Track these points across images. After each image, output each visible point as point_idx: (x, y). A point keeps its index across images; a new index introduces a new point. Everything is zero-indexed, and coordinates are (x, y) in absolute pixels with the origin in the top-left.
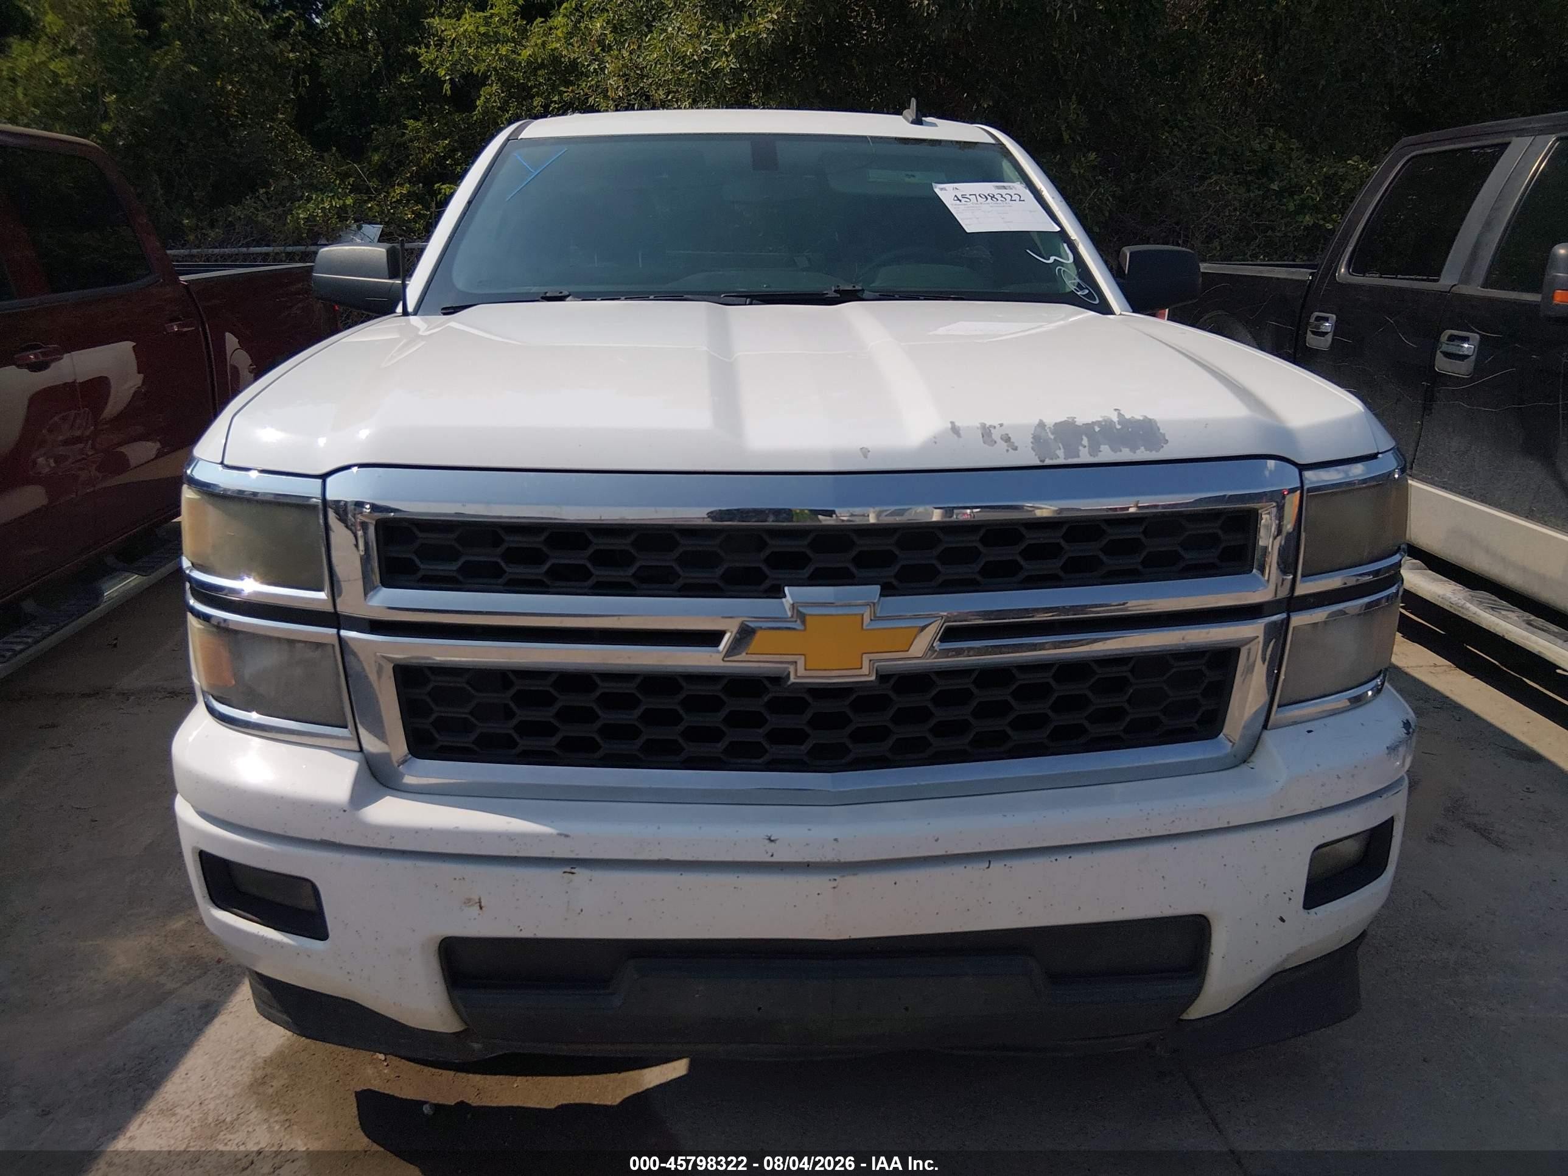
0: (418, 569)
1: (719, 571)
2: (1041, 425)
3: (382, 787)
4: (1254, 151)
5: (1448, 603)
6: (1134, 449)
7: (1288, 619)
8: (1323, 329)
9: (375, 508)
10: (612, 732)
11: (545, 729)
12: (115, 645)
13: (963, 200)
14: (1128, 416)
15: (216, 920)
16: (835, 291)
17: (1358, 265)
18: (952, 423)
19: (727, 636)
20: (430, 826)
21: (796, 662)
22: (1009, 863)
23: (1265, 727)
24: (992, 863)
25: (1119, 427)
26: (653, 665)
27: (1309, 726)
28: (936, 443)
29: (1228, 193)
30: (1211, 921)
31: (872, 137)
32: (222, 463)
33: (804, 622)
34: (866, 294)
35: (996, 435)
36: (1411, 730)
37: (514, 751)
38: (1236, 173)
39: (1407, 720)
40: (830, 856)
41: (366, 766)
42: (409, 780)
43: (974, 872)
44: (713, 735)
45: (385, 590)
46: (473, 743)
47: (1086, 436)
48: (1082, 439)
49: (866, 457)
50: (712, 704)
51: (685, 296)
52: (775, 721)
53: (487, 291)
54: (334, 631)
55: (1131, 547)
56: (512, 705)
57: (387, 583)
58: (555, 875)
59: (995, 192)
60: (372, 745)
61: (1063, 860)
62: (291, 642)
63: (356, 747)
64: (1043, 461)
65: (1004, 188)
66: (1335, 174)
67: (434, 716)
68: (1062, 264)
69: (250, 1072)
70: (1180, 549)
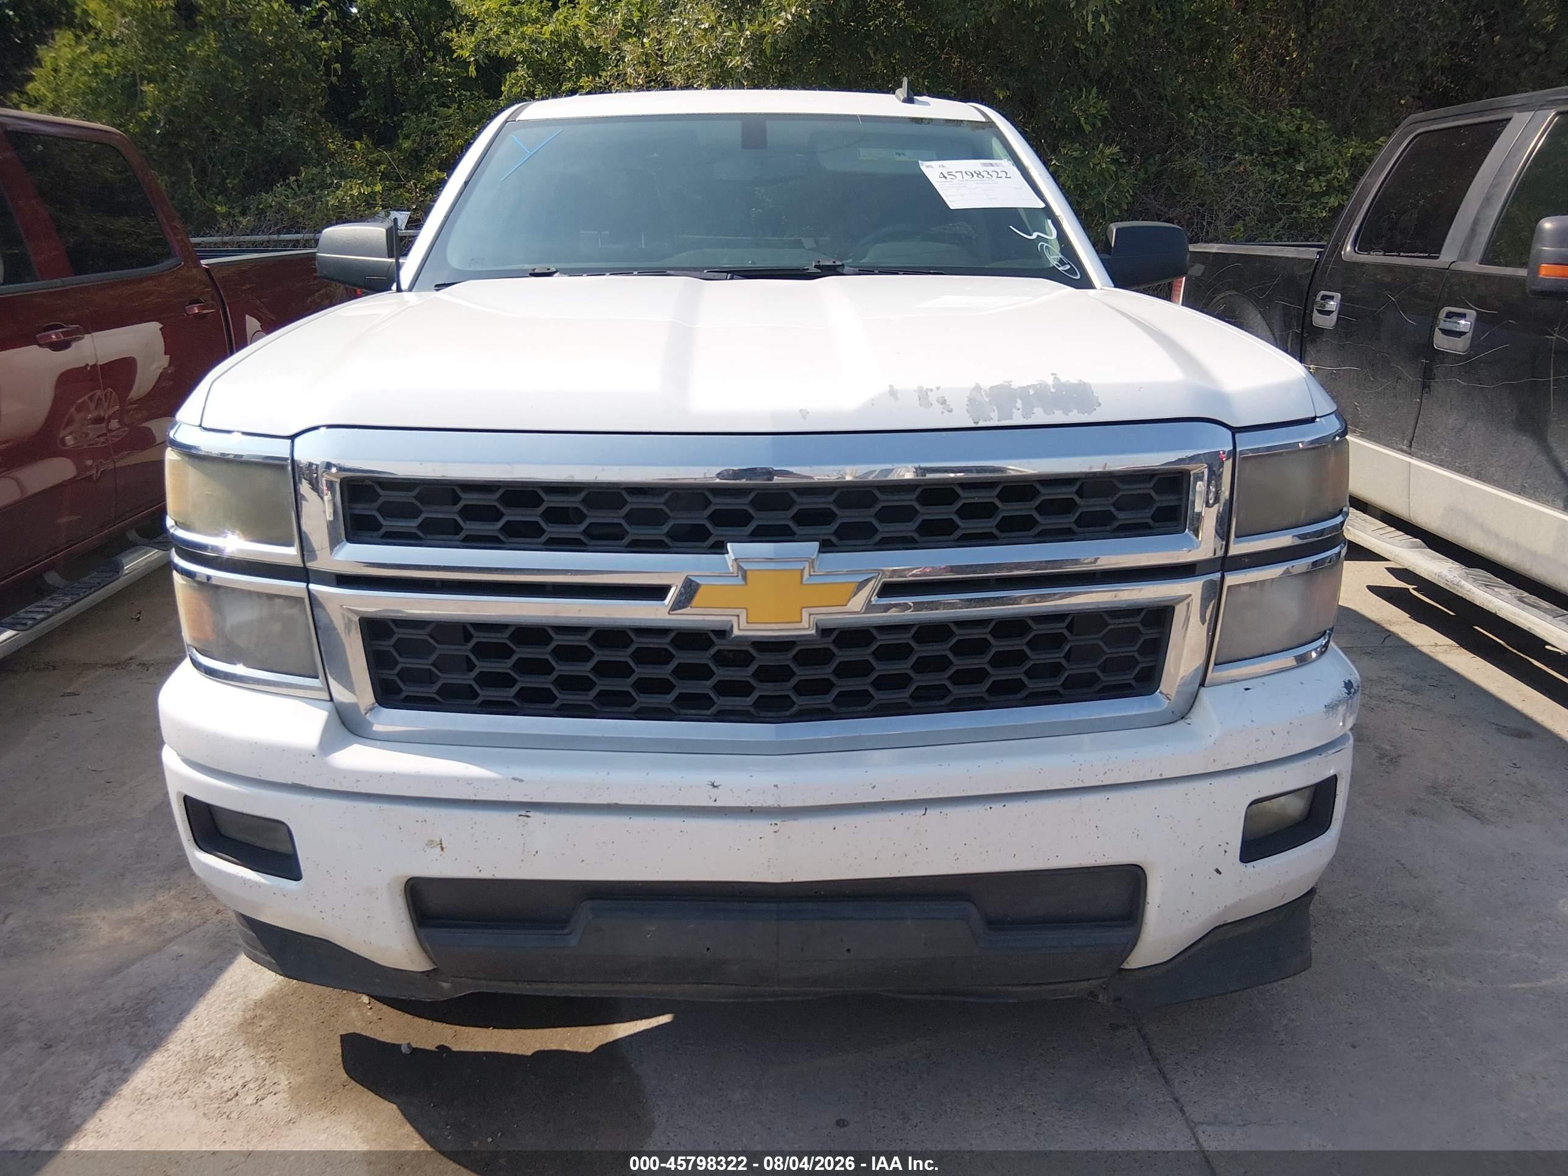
0: (380, 526)
1: (666, 528)
2: (978, 388)
3: (352, 736)
4: (1280, 133)
5: (1443, 581)
6: (1066, 412)
7: (1223, 578)
8: (1328, 308)
9: (341, 469)
10: (567, 683)
11: (503, 681)
12: (138, 619)
13: (949, 177)
14: (1063, 380)
15: (199, 862)
16: (815, 266)
17: (1364, 243)
18: (891, 386)
19: (673, 590)
20: (393, 771)
21: (738, 616)
22: (946, 810)
23: (1202, 684)
24: (928, 811)
25: (1053, 390)
26: (603, 618)
27: (1246, 684)
28: (873, 405)
29: (1253, 174)
30: (1147, 872)
31: (861, 116)
32: (200, 426)
33: (745, 578)
34: (846, 269)
35: (933, 398)
36: (1352, 690)
37: (475, 702)
38: (1261, 154)
39: (1350, 681)
40: (770, 802)
41: (336, 715)
42: (377, 728)
43: (913, 817)
44: (663, 687)
45: (349, 545)
46: (435, 693)
47: (1021, 399)
48: (1016, 402)
49: (805, 418)
50: (660, 657)
51: (668, 272)
52: (722, 674)
53: (479, 269)
54: (304, 585)
55: (1066, 506)
56: (472, 657)
57: (351, 539)
58: (512, 816)
59: (981, 169)
60: (341, 694)
61: (997, 807)
62: (271, 597)
63: (326, 697)
64: (977, 423)
65: (991, 165)
66: (1363, 154)
67: (398, 668)
68: (1046, 240)
69: (240, 1013)
70: (1113, 509)
